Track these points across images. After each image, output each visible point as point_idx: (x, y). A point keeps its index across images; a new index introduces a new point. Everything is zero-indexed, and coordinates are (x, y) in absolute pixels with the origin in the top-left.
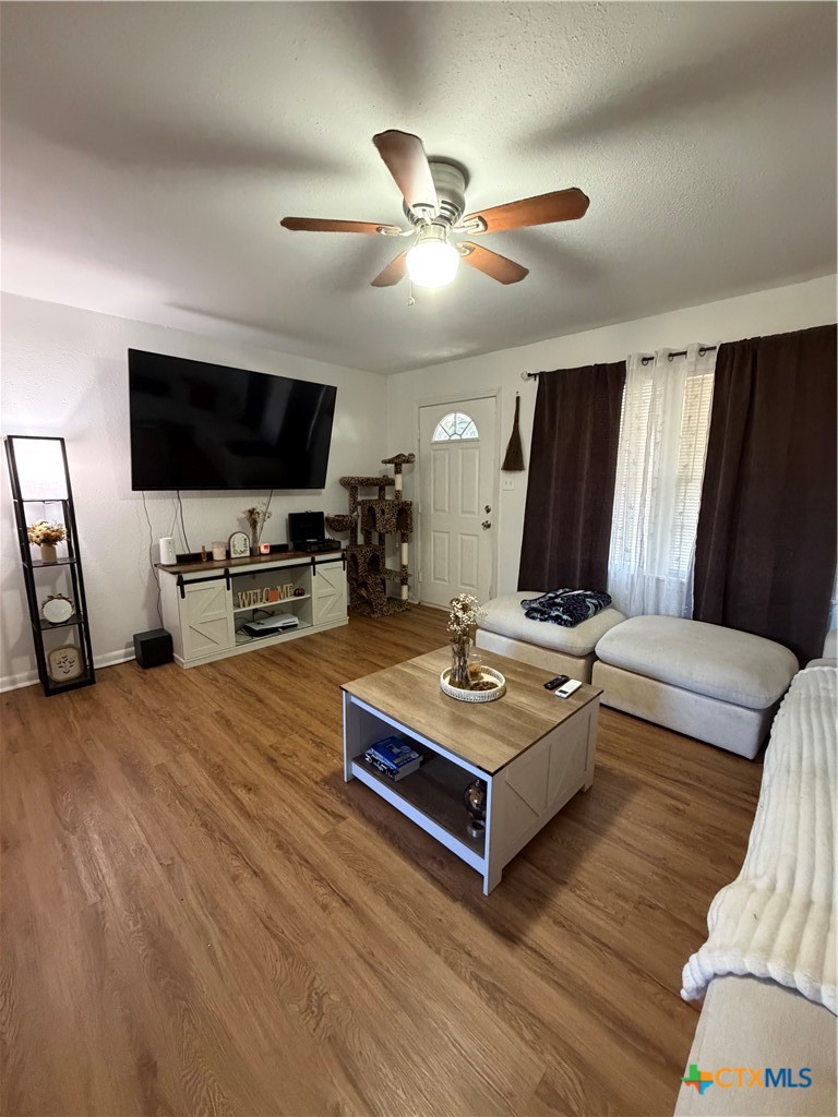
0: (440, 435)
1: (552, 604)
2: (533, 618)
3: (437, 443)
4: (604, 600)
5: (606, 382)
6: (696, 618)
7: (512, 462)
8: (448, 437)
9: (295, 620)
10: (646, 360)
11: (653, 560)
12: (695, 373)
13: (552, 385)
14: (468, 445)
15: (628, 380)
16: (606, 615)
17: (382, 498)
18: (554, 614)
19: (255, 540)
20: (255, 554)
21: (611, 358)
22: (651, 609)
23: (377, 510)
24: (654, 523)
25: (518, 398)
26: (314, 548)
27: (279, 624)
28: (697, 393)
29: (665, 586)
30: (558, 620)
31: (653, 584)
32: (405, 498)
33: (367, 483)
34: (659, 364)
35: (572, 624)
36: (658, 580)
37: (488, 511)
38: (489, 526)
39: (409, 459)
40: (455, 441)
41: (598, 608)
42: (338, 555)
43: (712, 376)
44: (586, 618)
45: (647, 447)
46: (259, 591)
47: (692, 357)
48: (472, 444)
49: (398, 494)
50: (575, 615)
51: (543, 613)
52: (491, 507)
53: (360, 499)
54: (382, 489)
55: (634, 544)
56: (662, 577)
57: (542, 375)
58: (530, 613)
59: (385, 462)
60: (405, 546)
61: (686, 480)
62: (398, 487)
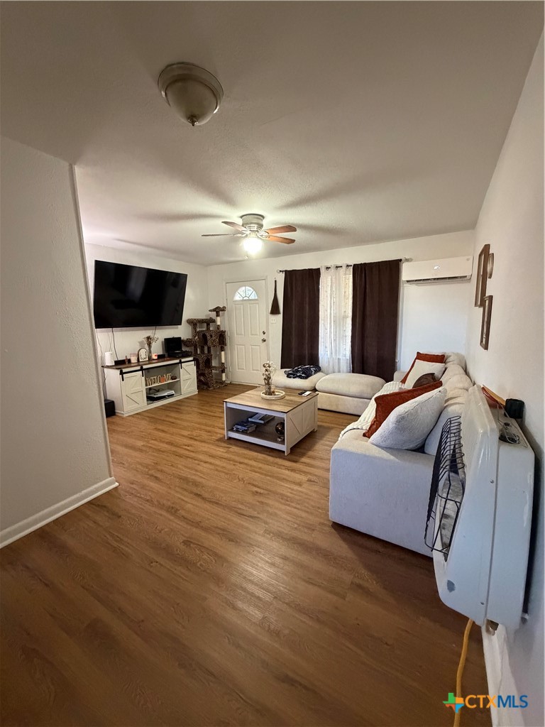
0: (237, 298)
1: (297, 371)
2: (290, 377)
3: (236, 301)
4: (318, 369)
5: (312, 276)
6: (353, 372)
7: (275, 310)
8: (241, 298)
9: (173, 392)
10: (328, 268)
11: (336, 350)
12: (345, 274)
13: (291, 276)
14: (252, 302)
15: (321, 276)
16: (319, 374)
17: (208, 329)
18: (298, 374)
19: (150, 352)
20: (150, 359)
21: (314, 267)
22: (336, 369)
23: (208, 335)
24: (335, 335)
25: (276, 281)
26: (180, 355)
27: (166, 394)
28: (347, 282)
29: (341, 361)
30: (300, 377)
31: (337, 361)
32: (222, 329)
33: (202, 321)
34: (332, 270)
35: (306, 378)
36: (339, 359)
37: (264, 333)
38: (265, 341)
39: (223, 309)
40: (245, 300)
41: (316, 372)
42: (191, 358)
43: (352, 276)
44: (311, 375)
45: (331, 304)
46: (155, 377)
47: (344, 268)
48: (255, 302)
49: (218, 327)
50: (307, 375)
51: (294, 375)
52: (265, 331)
53: (198, 330)
54: (208, 325)
55: (328, 345)
56: (340, 357)
57: (286, 271)
58: (289, 376)
59: (210, 311)
60: (223, 353)
61: (345, 317)
62: (219, 323)
